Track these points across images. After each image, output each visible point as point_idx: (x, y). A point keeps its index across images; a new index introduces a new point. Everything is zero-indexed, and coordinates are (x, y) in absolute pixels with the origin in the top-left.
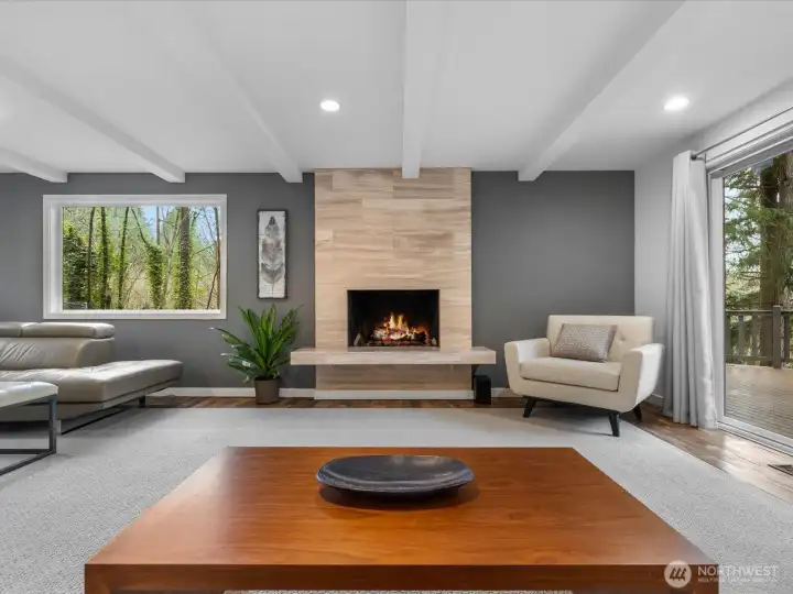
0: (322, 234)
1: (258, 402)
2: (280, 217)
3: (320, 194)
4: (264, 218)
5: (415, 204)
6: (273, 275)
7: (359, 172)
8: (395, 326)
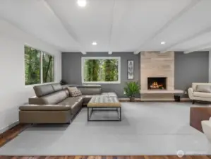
0: (142, 65)
1: (130, 101)
2: (132, 62)
3: (142, 57)
4: (129, 62)
5: (162, 59)
6: (131, 74)
7: (150, 52)
8: (155, 84)
